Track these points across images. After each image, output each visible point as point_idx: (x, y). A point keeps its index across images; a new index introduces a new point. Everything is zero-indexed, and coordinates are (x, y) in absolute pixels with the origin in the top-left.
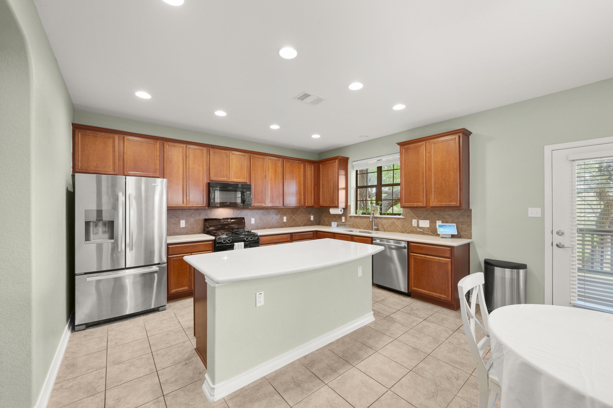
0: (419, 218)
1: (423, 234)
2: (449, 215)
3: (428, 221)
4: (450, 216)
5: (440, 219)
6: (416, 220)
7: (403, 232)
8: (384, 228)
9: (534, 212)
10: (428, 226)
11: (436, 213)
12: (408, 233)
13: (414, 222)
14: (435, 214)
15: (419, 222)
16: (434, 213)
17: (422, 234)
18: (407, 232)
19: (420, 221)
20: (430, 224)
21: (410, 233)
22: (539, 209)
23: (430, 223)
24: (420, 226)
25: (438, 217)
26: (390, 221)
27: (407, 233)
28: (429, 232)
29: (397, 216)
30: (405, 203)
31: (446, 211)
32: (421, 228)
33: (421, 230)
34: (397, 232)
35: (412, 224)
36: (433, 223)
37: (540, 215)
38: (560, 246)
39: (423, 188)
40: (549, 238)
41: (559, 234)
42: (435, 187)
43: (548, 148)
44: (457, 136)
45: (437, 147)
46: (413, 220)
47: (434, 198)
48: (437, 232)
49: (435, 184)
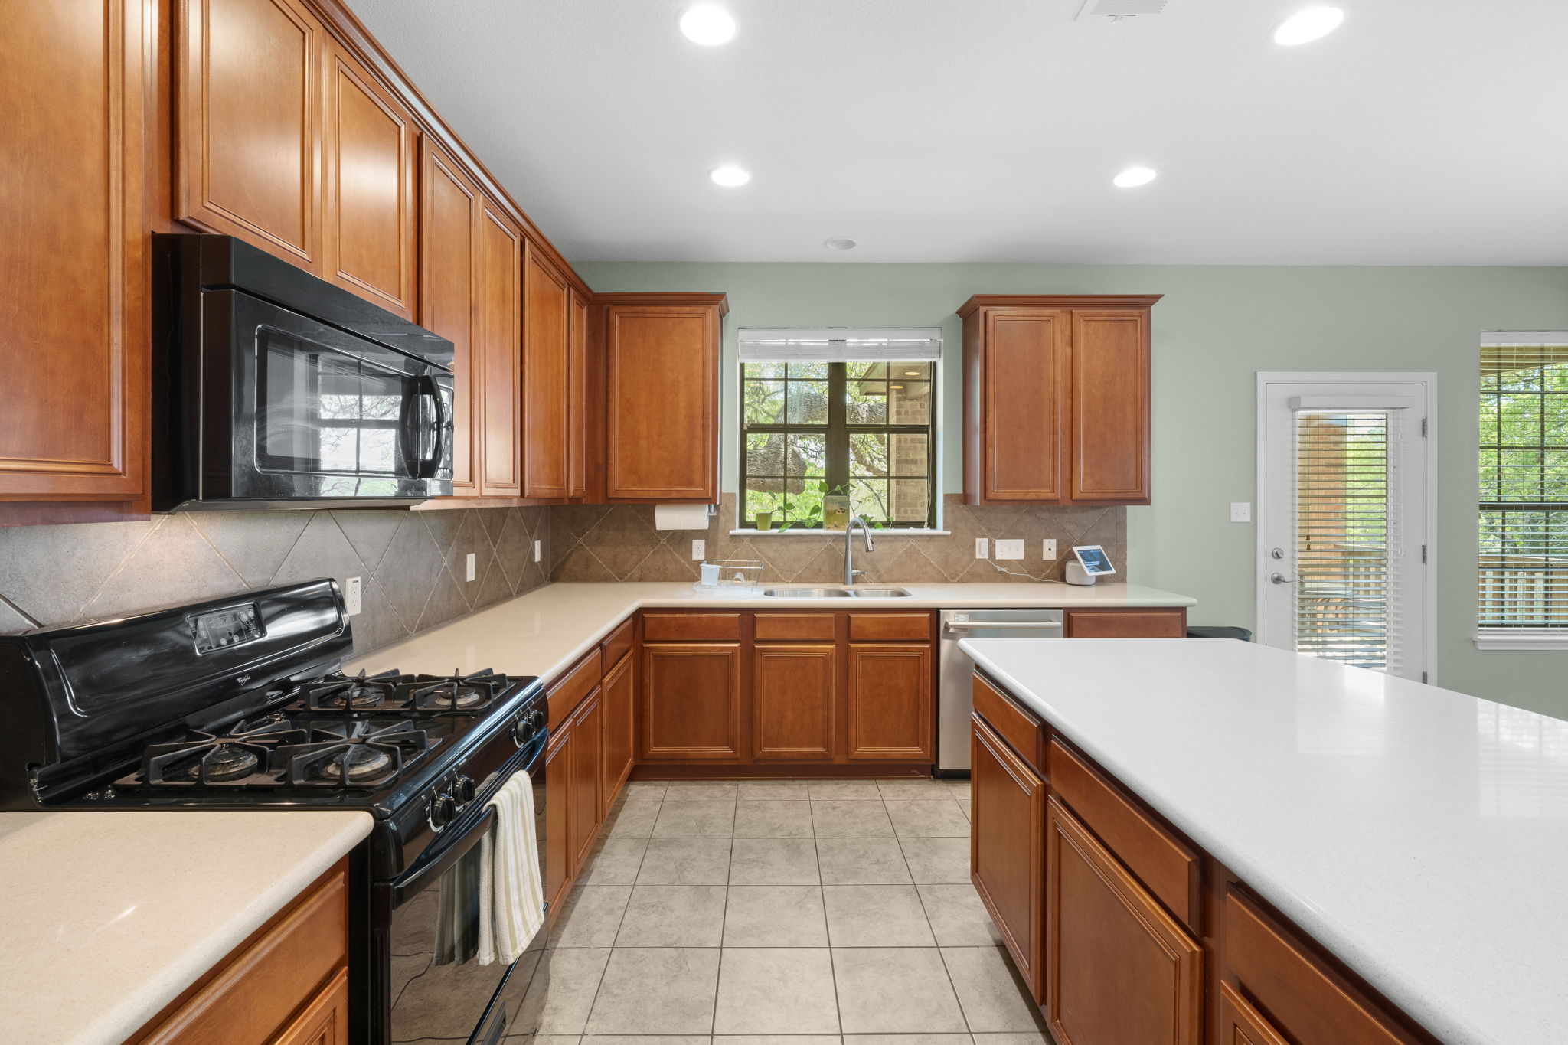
0: (996, 533)
1: (1006, 582)
2: (1074, 522)
3: (1021, 542)
4: (1076, 524)
5: (1051, 535)
6: (987, 540)
7: (945, 581)
8: (877, 571)
9: (1241, 512)
10: (1021, 556)
11: (1043, 519)
12: (961, 581)
13: (981, 547)
14: (1039, 519)
15: (994, 546)
16: (1036, 517)
17: (1003, 581)
18: (958, 578)
19: (998, 542)
20: (1025, 551)
21: (968, 581)
22: (1247, 507)
23: (1026, 546)
24: (997, 558)
25: (1046, 528)
26: (901, 548)
27: (958, 582)
28: (1023, 573)
29: (912, 531)
30: (998, 488)
31: (1067, 513)
32: (1002, 563)
33: (1004, 570)
34: (924, 581)
35: (973, 554)
36: (1033, 546)
37: (1247, 519)
38: (1278, 580)
39: (1055, 444)
40: (1266, 567)
41: (1277, 556)
42: (1086, 443)
43: (1262, 377)
44: (1144, 311)
45: (1092, 332)
46: (978, 540)
47: (1085, 474)
48: (1043, 571)
49: (1086, 435)
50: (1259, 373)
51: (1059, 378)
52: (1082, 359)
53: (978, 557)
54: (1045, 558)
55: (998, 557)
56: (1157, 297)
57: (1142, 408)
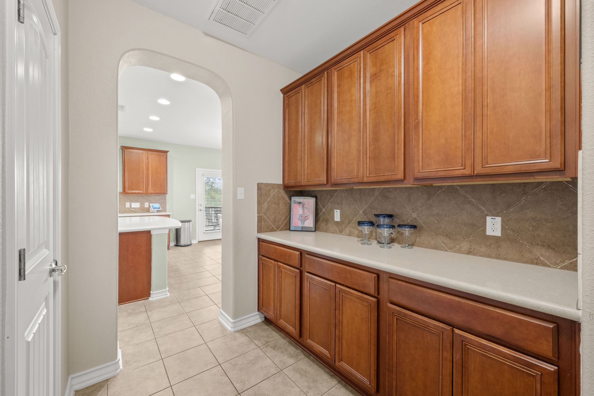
0: (131, 201)
2: (153, 199)
3: (139, 203)
5: (147, 201)
6: (129, 203)
9: (192, 196)
10: (139, 207)
11: (147, 198)
13: (128, 205)
14: (144, 198)
15: (131, 204)
17: (134, 212)
20: (140, 205)
21: (124, 213)
22: (194, 195)
28: (139, 210)
30: (128, 190)
32: (133, 208)
33: (134, 210)
35: (125, 206)
36: (142, 204)
37: (194, 198)
38: (200, 210)
39: (143, 181)
40: (198, 208)
41: (200, 205)
42: (151, 181)
43: (197, 169)
44: (165, 154)
45: (153, 157)
46: (126, 203)
47: (151, 188)
48: (145, 210)
49: (151, 180)
50: (196, 168)
51: (144, 167)
52: (150, 163)
53: (126, 207)
54: (145, 207)
55: (132, 207)
56: (168, 151)
57: (165, 174)
